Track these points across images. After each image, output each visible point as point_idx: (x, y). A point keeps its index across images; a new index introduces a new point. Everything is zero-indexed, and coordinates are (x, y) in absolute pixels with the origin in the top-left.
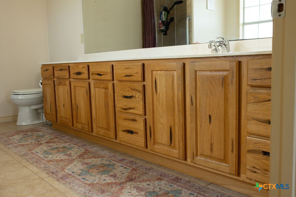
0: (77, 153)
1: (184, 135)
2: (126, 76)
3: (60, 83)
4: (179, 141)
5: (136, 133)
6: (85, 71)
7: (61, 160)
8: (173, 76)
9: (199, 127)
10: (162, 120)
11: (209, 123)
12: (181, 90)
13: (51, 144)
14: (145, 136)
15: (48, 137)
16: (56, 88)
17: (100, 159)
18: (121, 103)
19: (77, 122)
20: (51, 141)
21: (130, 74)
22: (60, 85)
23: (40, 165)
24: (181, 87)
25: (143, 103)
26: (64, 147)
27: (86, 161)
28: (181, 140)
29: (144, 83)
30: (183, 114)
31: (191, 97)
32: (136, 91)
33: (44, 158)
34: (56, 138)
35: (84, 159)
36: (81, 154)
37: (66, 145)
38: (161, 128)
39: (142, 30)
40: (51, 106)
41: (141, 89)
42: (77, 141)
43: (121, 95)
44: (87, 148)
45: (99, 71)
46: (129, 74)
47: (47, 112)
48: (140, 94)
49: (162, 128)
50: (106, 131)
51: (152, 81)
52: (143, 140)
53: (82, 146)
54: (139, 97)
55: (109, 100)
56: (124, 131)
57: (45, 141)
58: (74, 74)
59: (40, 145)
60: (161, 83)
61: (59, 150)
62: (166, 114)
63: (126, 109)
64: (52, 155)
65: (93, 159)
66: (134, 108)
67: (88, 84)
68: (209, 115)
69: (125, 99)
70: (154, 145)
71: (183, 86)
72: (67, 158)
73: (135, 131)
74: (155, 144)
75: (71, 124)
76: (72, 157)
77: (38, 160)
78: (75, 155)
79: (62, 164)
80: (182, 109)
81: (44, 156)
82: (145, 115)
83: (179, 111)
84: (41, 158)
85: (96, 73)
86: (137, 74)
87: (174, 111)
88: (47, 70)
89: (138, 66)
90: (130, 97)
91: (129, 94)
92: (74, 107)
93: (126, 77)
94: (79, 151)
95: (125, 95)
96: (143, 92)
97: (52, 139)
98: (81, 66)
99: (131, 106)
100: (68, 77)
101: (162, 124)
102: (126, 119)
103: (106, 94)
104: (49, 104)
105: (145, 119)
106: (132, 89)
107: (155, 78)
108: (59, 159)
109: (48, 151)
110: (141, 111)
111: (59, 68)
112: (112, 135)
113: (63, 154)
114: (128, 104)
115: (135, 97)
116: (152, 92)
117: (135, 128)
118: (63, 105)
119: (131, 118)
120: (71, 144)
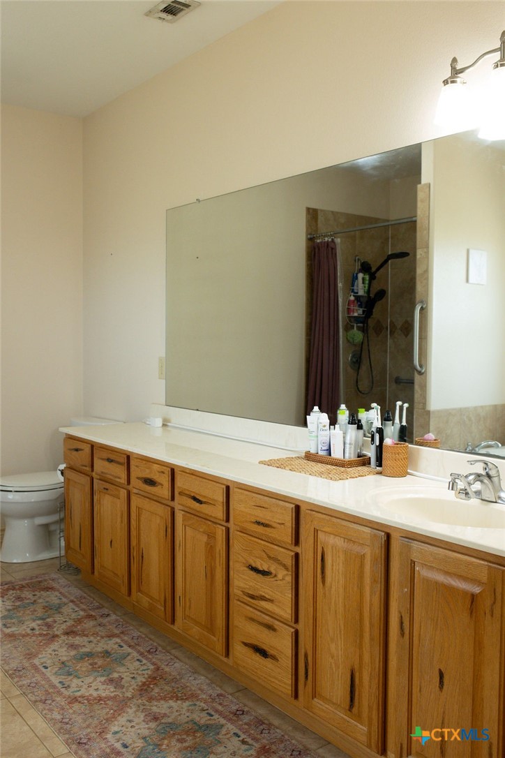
0: (136, 676)
1: (381, 695)
2: (258, 523)
3: (105, 488)
4: (370, 708)
5: (274, 658)
6: (165, 480)
7: (100, 699)
8: (363, 557)
9: (415, 690)
10: (333, 646)
11: (438, 688)
12: (378, 593)
13: (78, 638)
14: (294, 670)
15: (71, 612)
16: (95, 498)
17: (187, 703)
18: (243, 581)
19: (139, 590)
20: (76, 627)
21: (267, 522)
22: (105, 493)
23: (50, 710)
24: (379, 587)
25: (294, 594)
26: (107, 654)
27: (155, 709)
28: (375, 707)
29: (298, 550)
30: (381, 647)
31: (401, 617)
32: (278, 563)
33: (59, 686)
34: (90, 617)
35: (150, 699)
36: (144, 680)
37: (111, 645)
38: (331, 664)
39: (307, 318)
40: (80, 534)
41: (289, 562)
42: (136, 634)
43: (245, 562)
44: (161, 660)
45: (197, 492)
46: (263, 521)
47: (72, 545)
48: (285, 572)
49: (333, 665)
50: (206, 633)
51: (315, 552)
52: (288, 680)
53: (149, 651)
54: (283, 579)
55: (215, 563)
56: (246, 644)
57: (64, 626)
58: (138, 478)
59: (53, 641)
60: (334, 564)
61: (96, 664)
62: (342, 637)
63: (252, 597)
64: (79, 678)
65: (171, 703)
66: (271, 601)
67: (169, 513)
68: (440, 670)
69: (252, 572)
70: (313, 698)
71: (383, 587)
72: (112, 695)
73: (271, 652)
74: (315, 697)
75: (124, 590)
76: (124, 690)
77: (47, 693)
78: (131, 686)
79: (102, 712)
80: (380, 636)
81: (60, 682)
82: (297, 621)
83: (372, 639)
84: (54, 687)
85: (188, 493)
86: (282, 526)
87: (361, 637)
88: (77, 450)
89: (285, 510)
90: (265, 573)
91: (261, 565)
92: (134, 553)
93: (256, 526)
94: (140, 672)
95: (254, 565)
96: (294, 569)
97: (79, 620)
98: (155, 467)
99: (264, 592)
100: (123, 480)
101: (332, 658)
102: (252, 620)
103: (210, 550)
104: (77, 528)
105: (297, 632)
106: (269, 557)
107: (323, 548)
108: (95, 694)
109: (70, 664)
110: (286, 612)
111: (105, 455)
112: (220, 646)
113: (103, 679)
114: (259, 587)
115: (275, 576)
116: (315, 577)
117: (271, 646)
118: (109, 543)
119: (265, 621)
120: (122, 644)
